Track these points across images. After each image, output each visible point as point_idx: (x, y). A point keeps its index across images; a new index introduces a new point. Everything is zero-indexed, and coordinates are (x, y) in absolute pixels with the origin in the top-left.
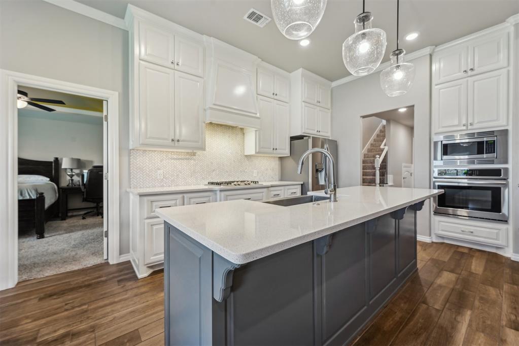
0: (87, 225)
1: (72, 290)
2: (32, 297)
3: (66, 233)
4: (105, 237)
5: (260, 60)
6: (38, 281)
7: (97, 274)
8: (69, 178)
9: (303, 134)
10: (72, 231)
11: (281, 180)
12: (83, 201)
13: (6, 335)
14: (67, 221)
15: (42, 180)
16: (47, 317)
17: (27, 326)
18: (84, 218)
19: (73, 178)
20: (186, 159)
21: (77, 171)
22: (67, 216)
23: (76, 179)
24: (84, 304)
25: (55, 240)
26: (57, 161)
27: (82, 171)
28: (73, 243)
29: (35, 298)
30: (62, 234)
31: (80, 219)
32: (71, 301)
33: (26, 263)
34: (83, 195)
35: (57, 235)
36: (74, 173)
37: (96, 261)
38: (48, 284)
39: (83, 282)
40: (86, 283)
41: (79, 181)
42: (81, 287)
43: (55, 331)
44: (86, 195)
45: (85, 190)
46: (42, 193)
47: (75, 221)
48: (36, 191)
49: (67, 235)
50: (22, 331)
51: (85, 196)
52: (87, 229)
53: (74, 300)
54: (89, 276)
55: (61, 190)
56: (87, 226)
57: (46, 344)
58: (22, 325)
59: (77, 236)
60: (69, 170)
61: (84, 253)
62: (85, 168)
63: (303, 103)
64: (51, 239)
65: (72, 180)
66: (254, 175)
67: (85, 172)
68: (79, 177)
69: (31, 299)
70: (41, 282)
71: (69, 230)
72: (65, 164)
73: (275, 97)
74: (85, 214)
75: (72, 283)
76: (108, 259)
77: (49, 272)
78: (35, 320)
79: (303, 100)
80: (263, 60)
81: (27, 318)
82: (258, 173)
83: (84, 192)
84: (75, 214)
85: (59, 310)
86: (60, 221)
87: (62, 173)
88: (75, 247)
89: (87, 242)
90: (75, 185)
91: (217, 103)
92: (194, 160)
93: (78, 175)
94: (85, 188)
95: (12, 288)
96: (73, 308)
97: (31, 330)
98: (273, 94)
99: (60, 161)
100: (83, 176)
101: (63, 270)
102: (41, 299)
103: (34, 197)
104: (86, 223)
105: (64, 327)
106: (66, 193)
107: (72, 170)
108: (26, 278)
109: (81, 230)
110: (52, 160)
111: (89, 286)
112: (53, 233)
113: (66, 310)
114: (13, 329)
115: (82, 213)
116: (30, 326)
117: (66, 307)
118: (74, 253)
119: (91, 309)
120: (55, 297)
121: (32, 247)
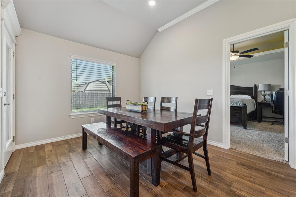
0: (274, 129)
1: (256, 169)
2: (234, 160)
3: (259, 130)
4: (287, 143)
6: (239, 152)
7: (276, 169)
8: (263, 97)
10: (263, 131)
12: (272, 112)
13: (219, 172)
14: (261, 123)
15: (247, 97)
16: (239, 177)
17: (228, 175)
18: (272, 124)
19: (265, 97)
21: (269, 93)
22: (261, 120)
23: (268, 98)
24: (263, 186)
25: (252, 133)
26: (256, 87)
27: (271, 92)
28: (262, 138)
29: (235, 161)
30: (257, 130)
31: (270, 124)
32: (254, 177)
33: (235, 139)
34: (273, 109)
35: (254, 130)
36: (266, 94)
37: (277, 158)
38: (243, 157)
39: (265, 168)
40: (267, 171)
41: (269, 99)
42: (263, 172)
43: (241, 190)
44: (275, 109)
45: (274, 105)
46: (246, 104)
47: (266, 125)
48: (243, 102)
49: (260, 132)
50: (226, 176)
51: (273, 110)
52: (274, 132)
53: (256, 178)
54: (270, 167)
55: (257, 104)
56: (275, 131)
57: (235, 194)
58: (226, 172)
59: (266, 134)
60: (263, 92)
61: (269, 148)
62: (274, 90)
64: (250, 131)
65: (265, 98)
67: (274, 92)
68: (269, 96)
69: (233, 160)
70: (240, 153)
71: (261, 129)
72: (261, 88)
74: (274, 122)
75: (257, 165)
76: (288, 161)
77: (245, 150)
78: (232, 174)
81: (230, 170)
83: (273, 106)
84: (267, 120)
85: (246, 177)
86: (257, 123)
87: (259, 94)
88: (263, 141)
89: (272, 141)
90: (267, 102)
93: (269, 95)
94: (273, 103)
95: (227, 150)
96: (255, 183)
97: (229, 178)
99: (257, 87)
100: (272, 95)
101: (252, 153)
102: (238, 164)
103: (242, 106)
104: (274, 128)
105: (246, 192)
106: (260, 106)
107: (264, 92)
108: (234, 147)
109: (269, 131)
110: (253, 86)
111: (269, 174)
112: (252, 128)
113: (250, 181)
114: (223, 172)
115: (272, 120)
116: (230, 176)
117: (250, 179)
118: (261, 145)
119: (267, 194)
120: (245, 167)
121: (240, 132)
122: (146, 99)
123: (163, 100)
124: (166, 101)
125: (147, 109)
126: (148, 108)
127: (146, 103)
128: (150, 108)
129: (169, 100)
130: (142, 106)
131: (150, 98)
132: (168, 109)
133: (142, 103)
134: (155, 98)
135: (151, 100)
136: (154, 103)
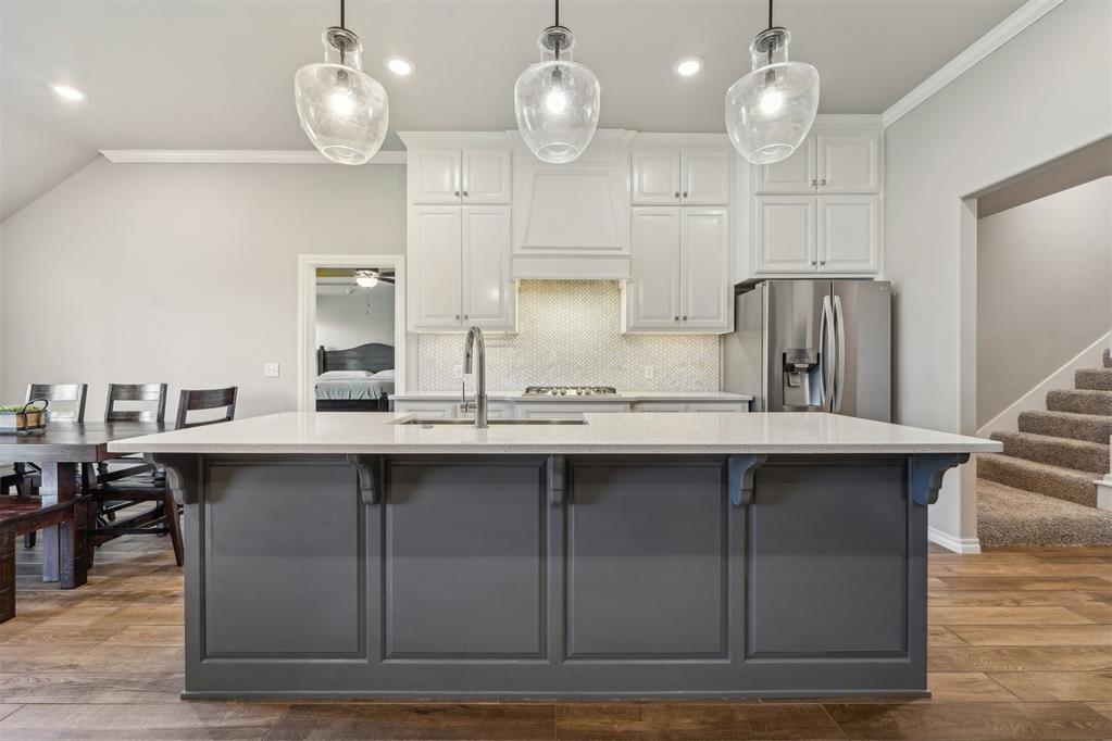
5: (634, 132)
9: (756, 277)
11: (724, 389)
20: (500, 346)
63: (757, 199)
66: (646, 376)
73: (684, 200)
79: (757, 190)
80: (639, 131)
82: (656, 372)
91: (530, 243)
92: (514, 347)
98: (677, 195)
122: (40, 392)
123: (115, 392)
124: (124, 394)
125: (43, 423)
126: (52, 420)
127: (39, 405)
128: (60, 420)
129: (135, 392)
130: (23, 414)
131: (58, 387)
132: (132, 418)
133: (19, 406)
134: (85, 387)
135: (66, 392)
136: (78, 403)
